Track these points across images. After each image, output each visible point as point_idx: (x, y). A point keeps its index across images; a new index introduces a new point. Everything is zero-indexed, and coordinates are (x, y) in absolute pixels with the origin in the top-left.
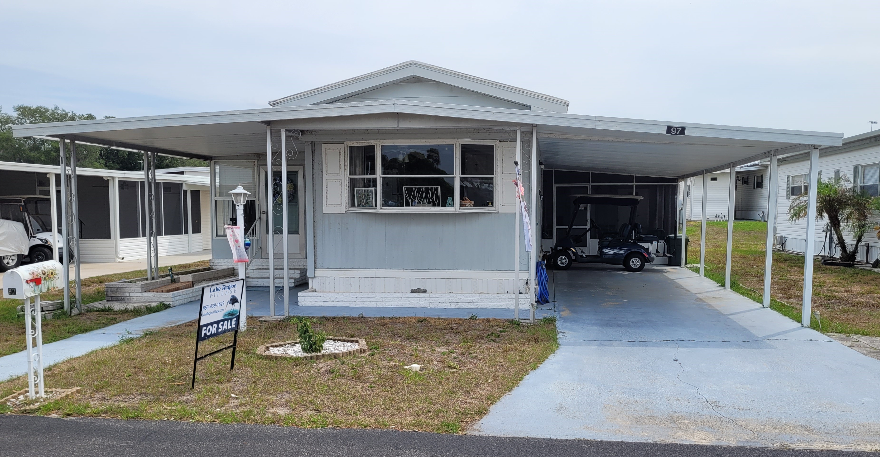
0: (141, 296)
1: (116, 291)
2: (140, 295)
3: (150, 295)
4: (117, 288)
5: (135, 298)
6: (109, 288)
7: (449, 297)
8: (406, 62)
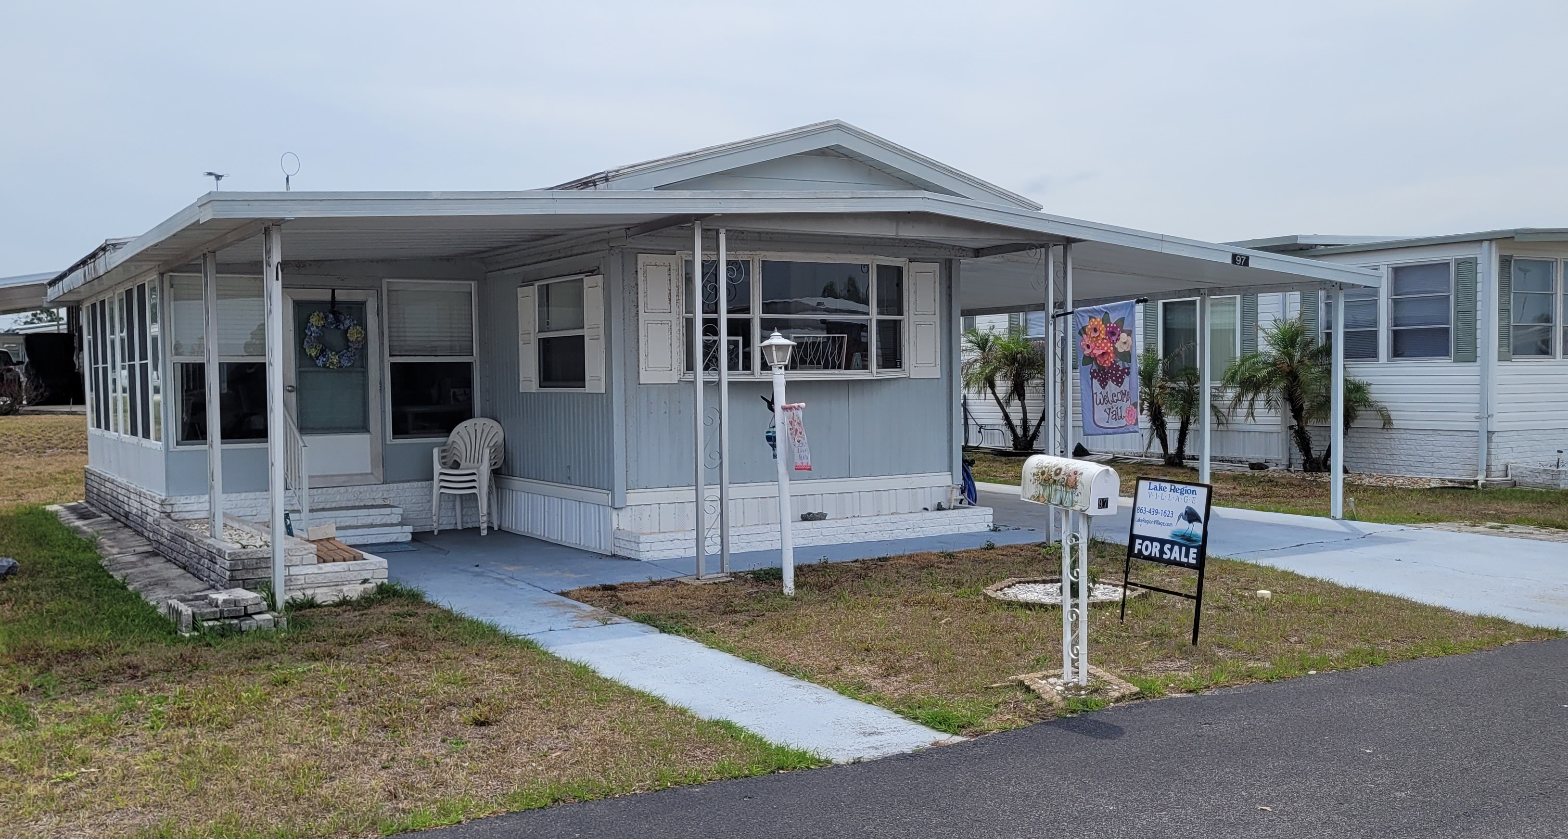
0: (316, 571)
1: (255, 566)
2: (313, 569)
3: (337, 569)
4: (259, 559)
5: (302, 577)
6: (239, 562)
7: (879, 521)
8: (828, 122)
